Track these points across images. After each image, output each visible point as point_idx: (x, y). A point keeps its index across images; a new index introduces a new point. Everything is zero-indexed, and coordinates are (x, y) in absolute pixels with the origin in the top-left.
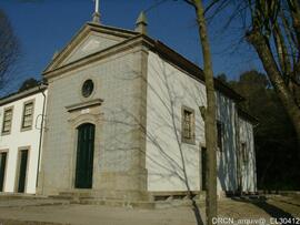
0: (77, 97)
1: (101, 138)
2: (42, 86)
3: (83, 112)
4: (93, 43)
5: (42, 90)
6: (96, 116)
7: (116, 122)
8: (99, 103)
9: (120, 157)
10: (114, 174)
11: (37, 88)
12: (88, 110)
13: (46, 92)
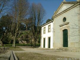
0: (62, 23)
1: (69, 33)
2: (52, 21)
3: (64, 26)
4: (65, 7)
5: (52, 22)
6: (67, 27)
7: (73, 28)
8: (68, 23)
9: (76, 38)
10: (74, 43)
11: (51, 21)
13: (53, 22)
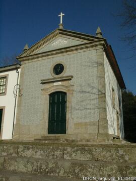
5: (16, 69)
8: (69, 79)
11: (14, 67)
12: (60, 83)
13: (19, 70)
